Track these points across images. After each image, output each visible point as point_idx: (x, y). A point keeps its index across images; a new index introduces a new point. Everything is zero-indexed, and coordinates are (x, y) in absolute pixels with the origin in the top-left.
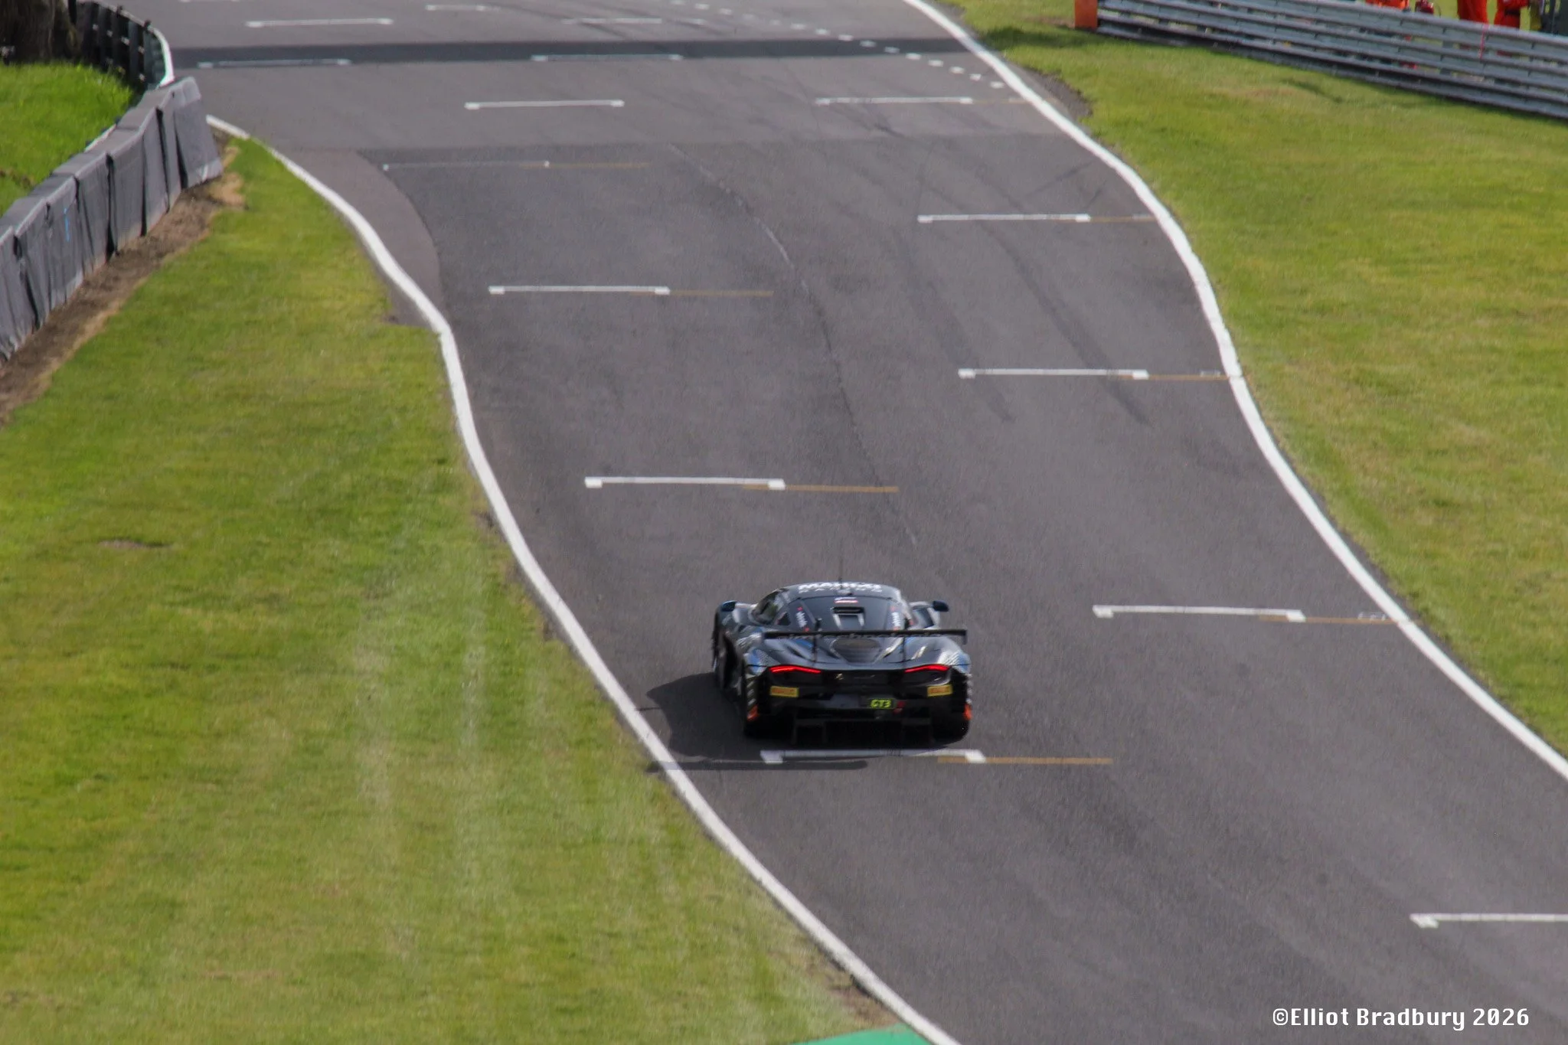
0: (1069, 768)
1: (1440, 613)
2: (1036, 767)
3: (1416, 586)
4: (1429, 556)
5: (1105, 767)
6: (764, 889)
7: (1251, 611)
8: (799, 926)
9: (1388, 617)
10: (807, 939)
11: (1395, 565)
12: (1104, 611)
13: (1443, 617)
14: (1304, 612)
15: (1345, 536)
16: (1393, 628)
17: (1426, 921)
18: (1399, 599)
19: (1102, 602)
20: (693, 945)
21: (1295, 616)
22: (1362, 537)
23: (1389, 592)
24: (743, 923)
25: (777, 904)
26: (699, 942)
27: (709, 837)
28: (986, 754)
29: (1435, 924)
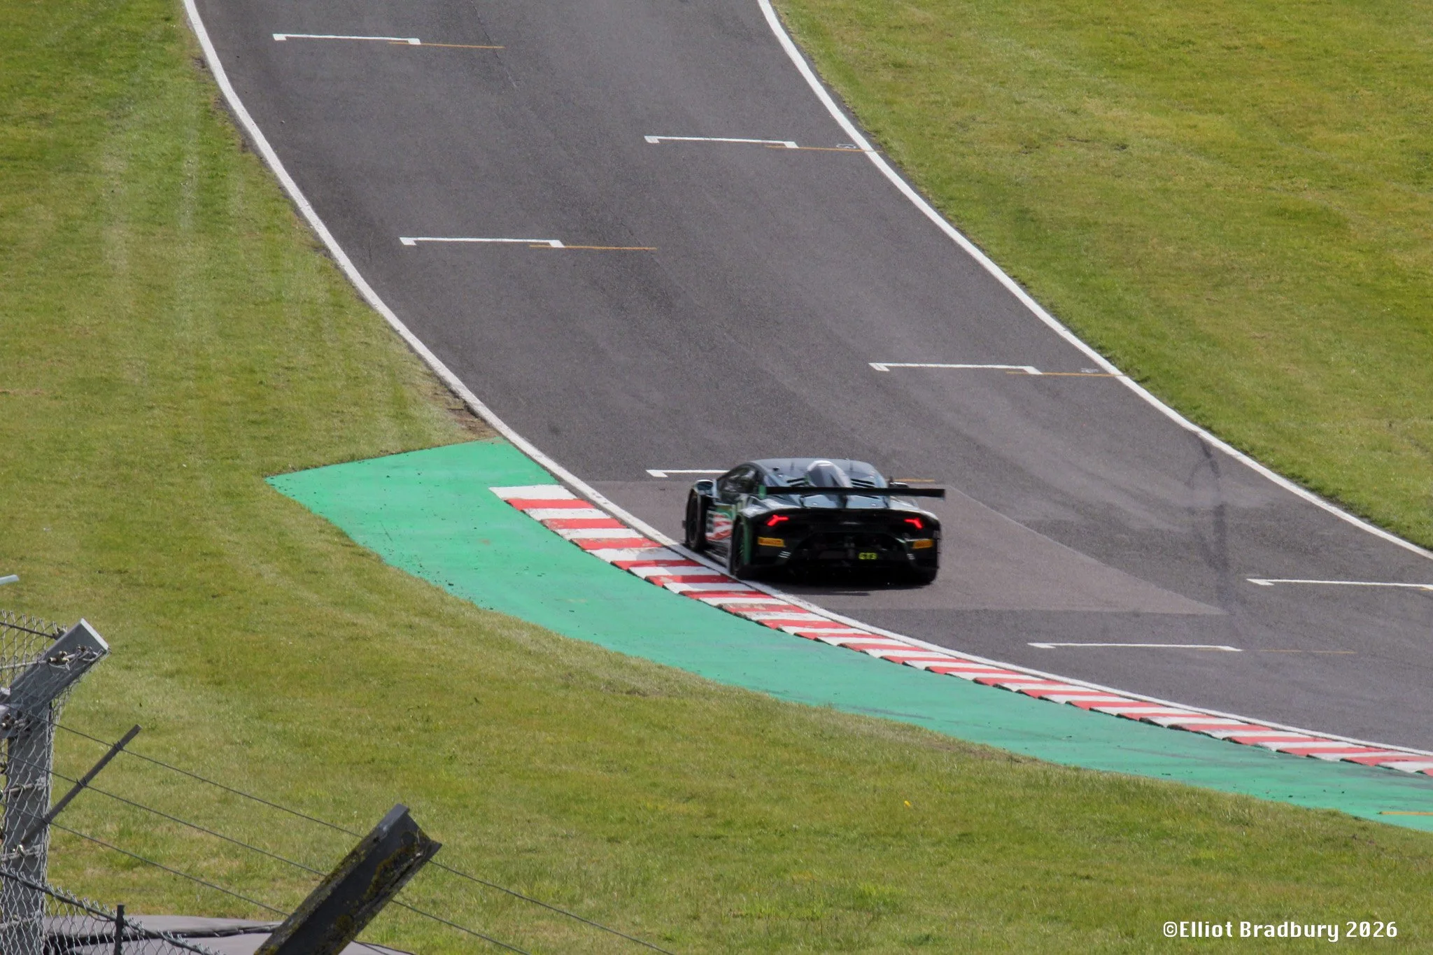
0: (625, 253)
1: (895, 145)
2: (601, 252)
3: (879, 125)
4: (888, 103)
5: (652, 252)
6: (401, 337)
7: (759, 141)
8: (427, 365)
9: (859, 148)
10: (432, 374)
11: (864, 110)
12: (652, 140)
13: (898, 149)
14: (797, 143)
15: (828, 88)
16: (862, 156)
17: (881, 367)
18: (866, 134)
19: (651, 134)
20: (348, 377)
21: (791, 145)
22: (840, 89)
23: (858, 128)
24: (385, 363)
25: (411, 348)
26: (353, 375)
27: (362, 299)
28: (565, 244)
29: (887, 370)
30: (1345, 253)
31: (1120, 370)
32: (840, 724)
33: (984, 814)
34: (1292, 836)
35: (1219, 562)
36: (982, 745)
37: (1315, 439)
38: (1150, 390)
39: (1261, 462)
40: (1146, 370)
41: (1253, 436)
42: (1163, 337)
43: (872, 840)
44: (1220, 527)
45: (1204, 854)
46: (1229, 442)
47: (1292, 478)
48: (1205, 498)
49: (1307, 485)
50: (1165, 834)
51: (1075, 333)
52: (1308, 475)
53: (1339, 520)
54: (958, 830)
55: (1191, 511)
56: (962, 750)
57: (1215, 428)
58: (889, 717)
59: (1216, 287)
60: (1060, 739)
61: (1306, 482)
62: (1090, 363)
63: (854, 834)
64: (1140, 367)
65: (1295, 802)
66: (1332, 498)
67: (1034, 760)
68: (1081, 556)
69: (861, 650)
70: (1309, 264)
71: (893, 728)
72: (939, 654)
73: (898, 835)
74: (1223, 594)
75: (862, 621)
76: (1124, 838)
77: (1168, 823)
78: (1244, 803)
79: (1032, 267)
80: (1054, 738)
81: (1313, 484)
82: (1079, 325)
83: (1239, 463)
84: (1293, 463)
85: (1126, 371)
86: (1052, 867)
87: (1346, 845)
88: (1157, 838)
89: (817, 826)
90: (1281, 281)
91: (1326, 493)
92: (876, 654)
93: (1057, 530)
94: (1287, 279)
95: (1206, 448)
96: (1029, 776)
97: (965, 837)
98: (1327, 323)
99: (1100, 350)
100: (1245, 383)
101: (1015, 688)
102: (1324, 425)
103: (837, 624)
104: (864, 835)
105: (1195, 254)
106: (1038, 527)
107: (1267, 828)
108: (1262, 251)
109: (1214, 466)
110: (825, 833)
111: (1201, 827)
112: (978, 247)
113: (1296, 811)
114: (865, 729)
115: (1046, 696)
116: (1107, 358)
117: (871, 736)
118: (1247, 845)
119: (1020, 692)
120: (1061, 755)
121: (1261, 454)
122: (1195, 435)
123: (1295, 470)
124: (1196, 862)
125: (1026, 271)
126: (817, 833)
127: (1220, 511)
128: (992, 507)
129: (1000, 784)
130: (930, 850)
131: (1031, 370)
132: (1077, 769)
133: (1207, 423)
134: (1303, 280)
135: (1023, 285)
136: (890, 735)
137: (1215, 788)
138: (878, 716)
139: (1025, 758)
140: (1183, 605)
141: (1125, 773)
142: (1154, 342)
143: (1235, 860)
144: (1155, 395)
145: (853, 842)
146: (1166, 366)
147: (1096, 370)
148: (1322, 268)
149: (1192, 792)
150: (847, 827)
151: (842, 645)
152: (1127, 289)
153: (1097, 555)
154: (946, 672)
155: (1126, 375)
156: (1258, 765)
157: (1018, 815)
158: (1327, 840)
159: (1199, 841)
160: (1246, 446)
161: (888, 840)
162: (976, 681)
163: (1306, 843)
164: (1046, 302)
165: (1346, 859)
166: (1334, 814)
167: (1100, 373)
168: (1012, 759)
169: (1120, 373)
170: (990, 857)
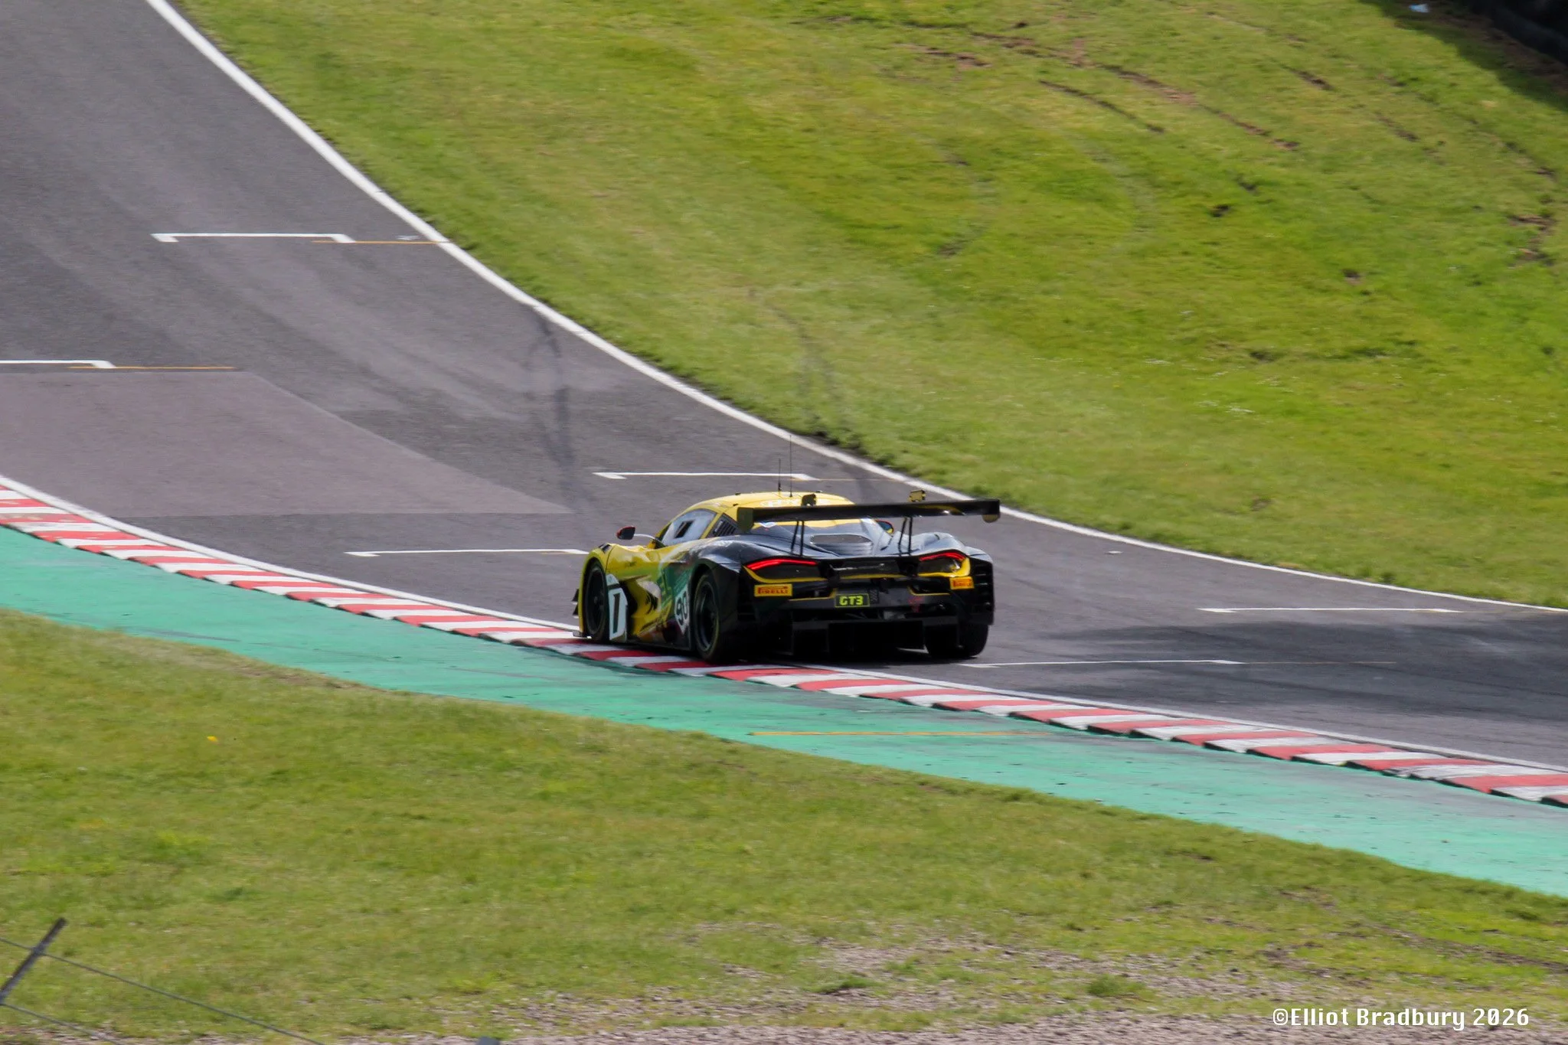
17: (166, 238)
29: (175, 241)
30: (696, 99)
31: (445, 235)
32: (131, 649)
33: (300, 748)
34: (654, 762)
35: (563, 453)
36: (296, 670)
37: (666, 311)
38: (479, 258)
39: (606, 339)
40: (473, 236)
41: (596, 308)
42: (490, 198)
43: (172, 782)
44: (563, 414)
45: (554, 786)
46: (570, 317)
47: (643, 356)
48: (544, 381)
49: (659, 364)
50: (508, 766)
51: (391, 193)
52: (661, 351)
53: (695, 403)
54: (272, 767)
55: (529, 396)
56: (275, 676)
57: (554, 300)
58: (189, 640)
59: (551, 139)
60: (385, 660)
61: (658, 360)
62: (409, 229)
63: (150, 776)
64: (465, 232)
65: (656, 724)
66: (687, 378)
67: (356, 685)
68: (407, 452)
69: (151, 563)
70: (655, 112)
71: (194, 652)
72: (244, 566)
73: (202, 775)
74: (568, 490)
75: (153, 530)
76: (463, 771)
77: (511, 752)
78: (596, 726)
79: (337, 119)
80: (379, 659)
81: (667, 363)
82: (395, 186)
83: (581, 340)
84: (644, 339)
85: (451, 237)
86: (381, 807)
87: (714, 771)
88: (501, 770)
89: (108, 767)
90: (625, 132)
91: (683, 372)
92: (171, 568)
93: (378, 422)
94: (631, 130)
95: (544, 324)
96: (352, 703)
97: (280, 777)
98: (676, 178)
99: (420, 213)
100: (584, 248)
101: (332, 602)
102: (676, 296)
103: (124, 535)
104: (166, 777)
105: (525, 102)
106: (356, 418)
107: (623, 755)
108: (600, 98)
109: (554, 346)
110: (116, 775)
111: (549, 756)
112: (275, 96)
113: (656, 734)
114: (161, 654)
115: (368, 611)
116: (429, 223)
117: (167, 663)
118: (602, 774)
119: (338, 608)
120: (386, 678)
121: (606, 330)
122: (528, 309)
123: (646, 347)
124: (545, 796)
125: (332, 124)
126: (109, 775)
127: (562, 396)
128: (301, 396)
129: (319, 713)
130: (239, 791)
131: (342, 238)
132: (406, 694)
133: (544, 296)
134: (648, 130)
135: (329, 140)
136: (190, 661)
137: (565, 711)
138: (176, 639)
139: (347, 683)
140: (524, 503)
141: (462, 697)
142: (481, 203)
143: (589, 792)
144: (486, 265)
145: (149, 784)
146: (495, 231)
147: (415, 237)
148: (669, 116)
149: (538, 717)
150: (142, 768)
151: (131, 559)
152: (448, 144)
153: (424, 450)
154: (251, 587)
155: (451, 242)
156: (609, 684)
157: (340, 748)
158: (693, 766)
159: (547, 772)
160: (589, 321)
161: (190, 780)
162: (289, 597)
163: (670, 771)
164: (357, 159)
165: (712, 787)
166: (699, 737)
167: (420, 240)
168: (331, 685)
169: (443, 239)
170: (308, 797)
